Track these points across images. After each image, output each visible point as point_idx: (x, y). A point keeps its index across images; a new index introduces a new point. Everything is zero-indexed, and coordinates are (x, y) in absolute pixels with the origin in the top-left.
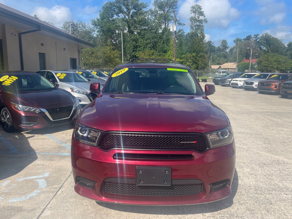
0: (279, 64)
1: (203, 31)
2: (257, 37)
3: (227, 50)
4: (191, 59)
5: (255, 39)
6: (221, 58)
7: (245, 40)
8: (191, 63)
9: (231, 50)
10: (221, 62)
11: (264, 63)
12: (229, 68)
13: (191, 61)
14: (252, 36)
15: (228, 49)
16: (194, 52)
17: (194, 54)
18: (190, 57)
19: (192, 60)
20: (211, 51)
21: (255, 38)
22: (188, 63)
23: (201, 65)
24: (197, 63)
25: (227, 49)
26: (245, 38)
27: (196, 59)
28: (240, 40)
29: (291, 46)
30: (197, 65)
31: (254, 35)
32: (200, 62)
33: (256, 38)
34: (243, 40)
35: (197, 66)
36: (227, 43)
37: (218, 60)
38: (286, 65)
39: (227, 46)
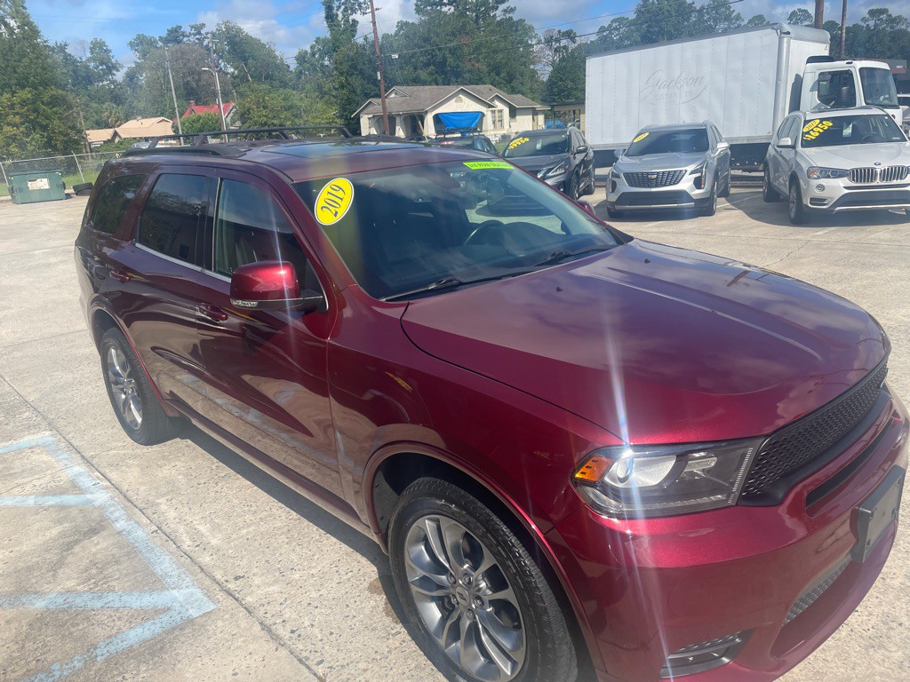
0: (296, 116)
1: (25, 8)
2: (199, 33)
3: (114, 75)
4: (18, 113)
5: (198, 39)
6: (103, 103)
7: (166, 41)
8: (21, 129)
9: (131, 77)
10: (109, 117)
11: (259, 115)
12: (147, 136)
13: (17, 119)
14: (186, 29)
15: (118, 70)
16: (23, 87)
17: (26, 94)
18: (12, 106)
19: (22, 115)
20: (77, 79)
21: (195, 35)
22: (9, 128)
23: (60, 133)
24: (44, 128)
25: (115, 72)
26: (164, 35)
27: (36, 110)
28: (151, 43)
29: (305, 61)
30: (46, 134)
31: (192, 27)
32: (56, 122)
33: (197, 37)
34: (160, 43)
35: (50, 139)
36: (110, 51)
37: (96, 113)
38: (313, 118)
39: (114, 61)
